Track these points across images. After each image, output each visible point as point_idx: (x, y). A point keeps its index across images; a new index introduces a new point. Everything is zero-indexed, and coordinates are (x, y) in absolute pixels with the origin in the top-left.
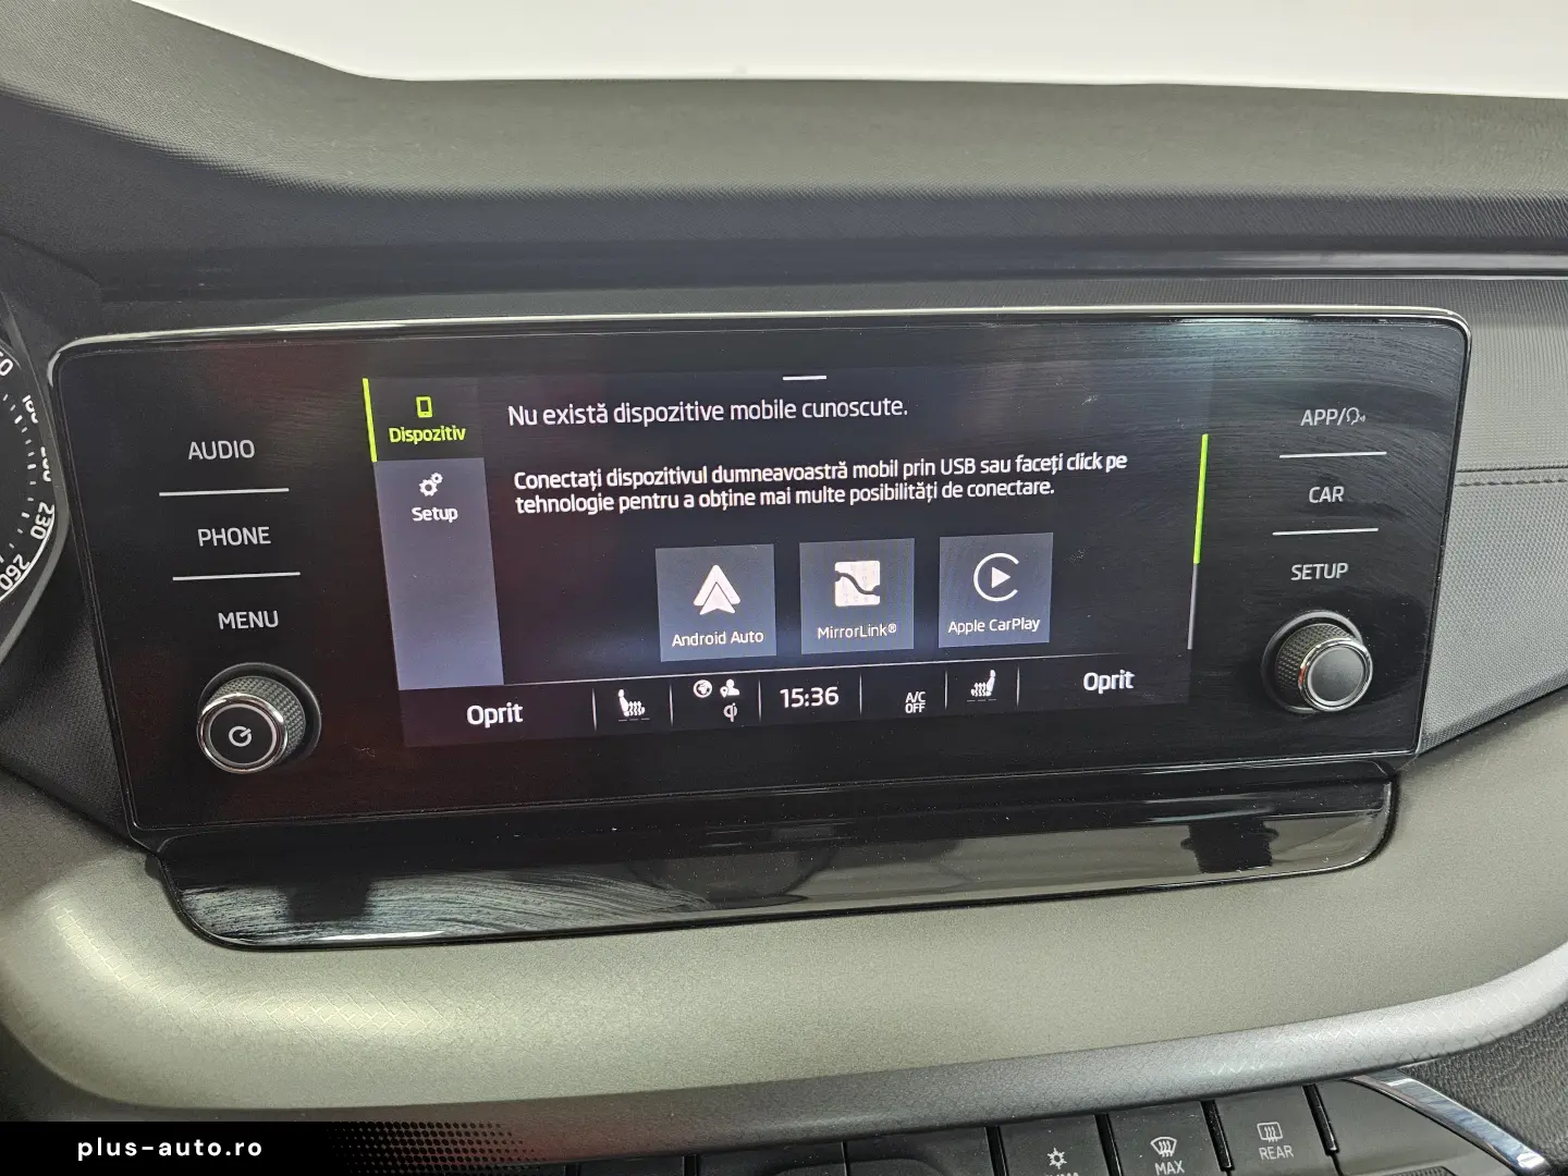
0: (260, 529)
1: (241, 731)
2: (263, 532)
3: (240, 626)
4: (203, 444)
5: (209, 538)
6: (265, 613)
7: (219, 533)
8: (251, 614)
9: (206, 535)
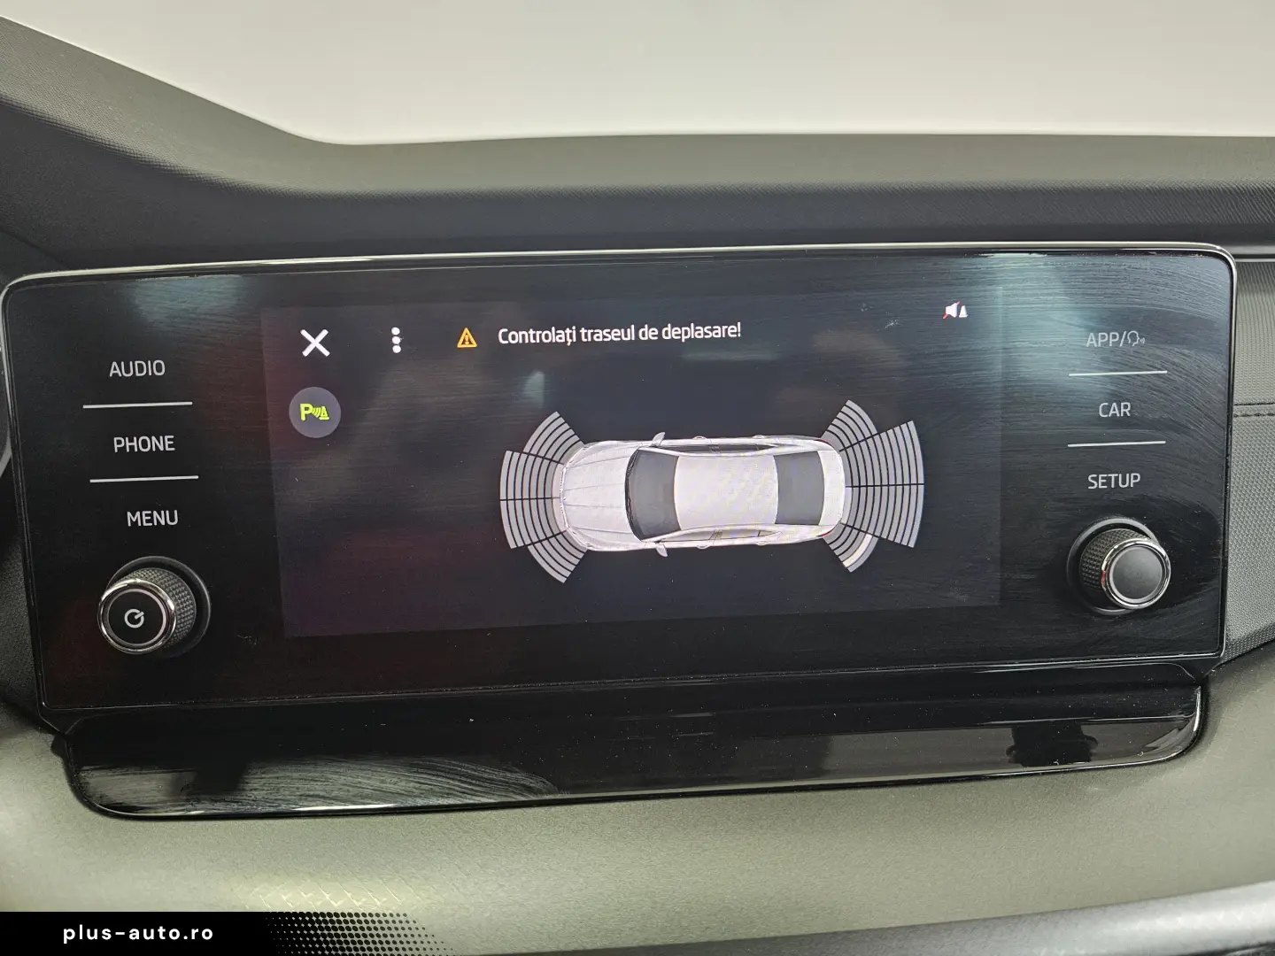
0: (166, 437)
1: (136, 614)
2: (169, 440)
3: (145, 524)
4: (122, 363)
5: (123, 445)
6: (167, 512)
7: (131, 441)
8: (155, 513)
9: (120, 443)
